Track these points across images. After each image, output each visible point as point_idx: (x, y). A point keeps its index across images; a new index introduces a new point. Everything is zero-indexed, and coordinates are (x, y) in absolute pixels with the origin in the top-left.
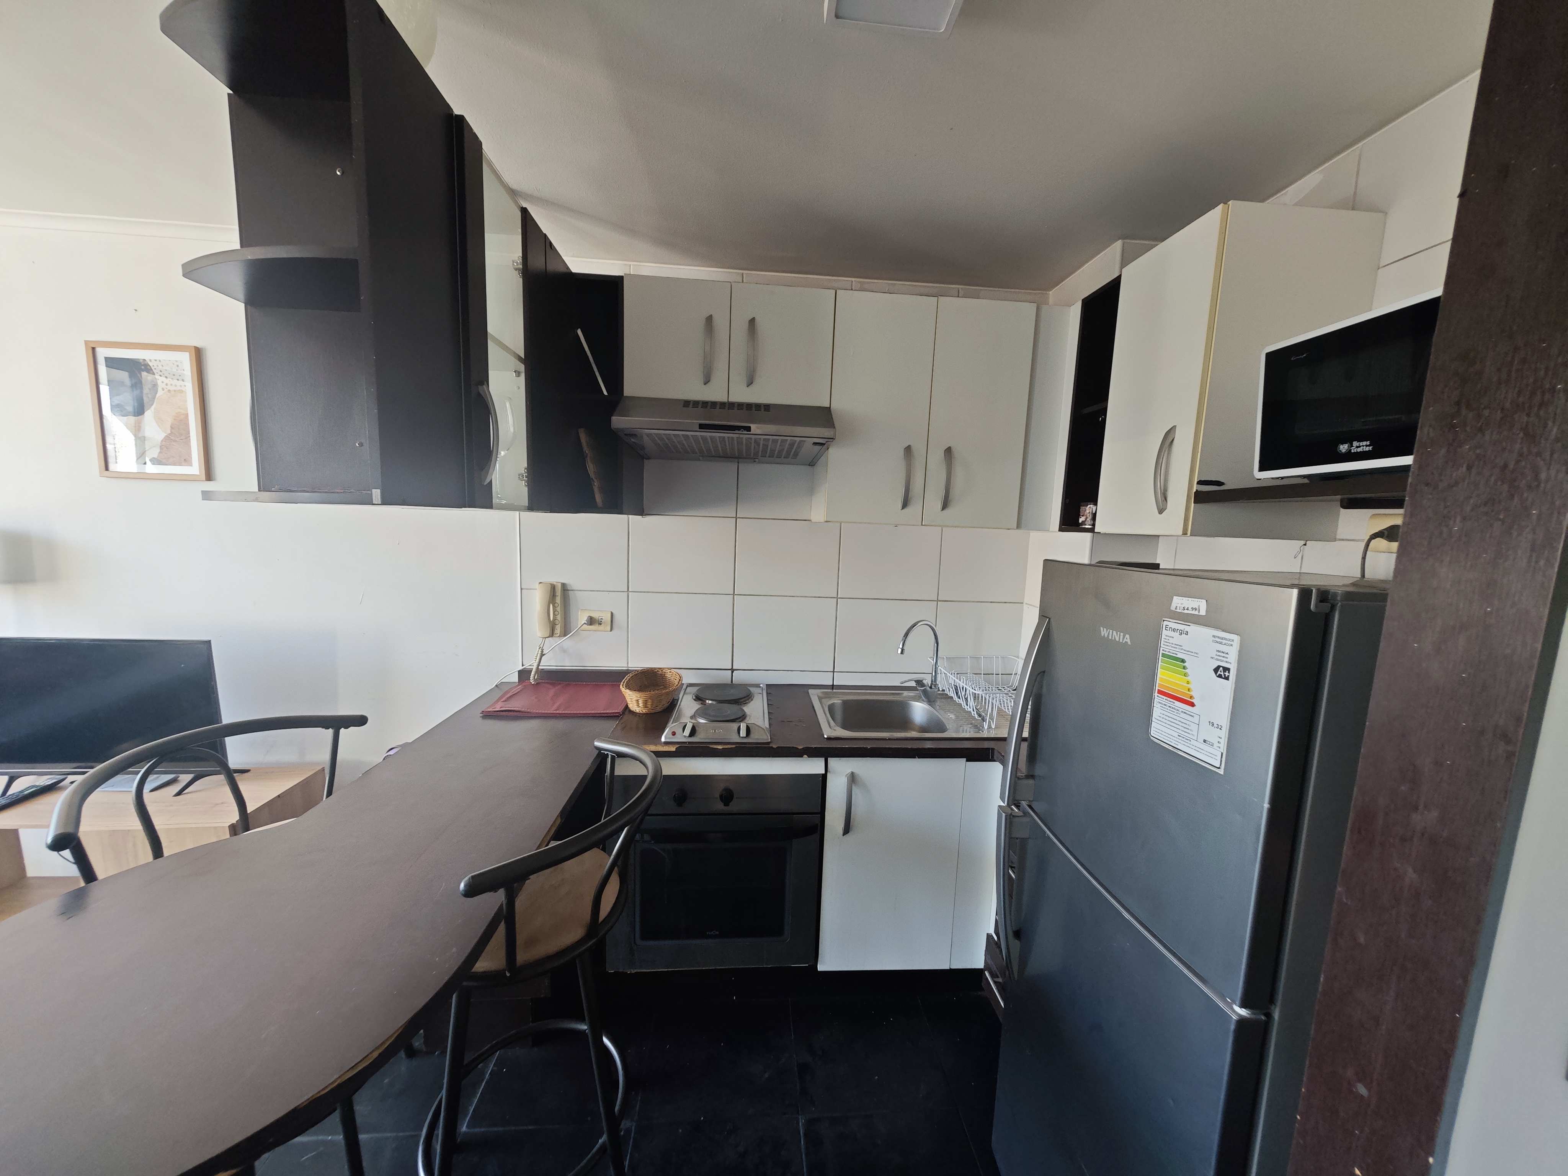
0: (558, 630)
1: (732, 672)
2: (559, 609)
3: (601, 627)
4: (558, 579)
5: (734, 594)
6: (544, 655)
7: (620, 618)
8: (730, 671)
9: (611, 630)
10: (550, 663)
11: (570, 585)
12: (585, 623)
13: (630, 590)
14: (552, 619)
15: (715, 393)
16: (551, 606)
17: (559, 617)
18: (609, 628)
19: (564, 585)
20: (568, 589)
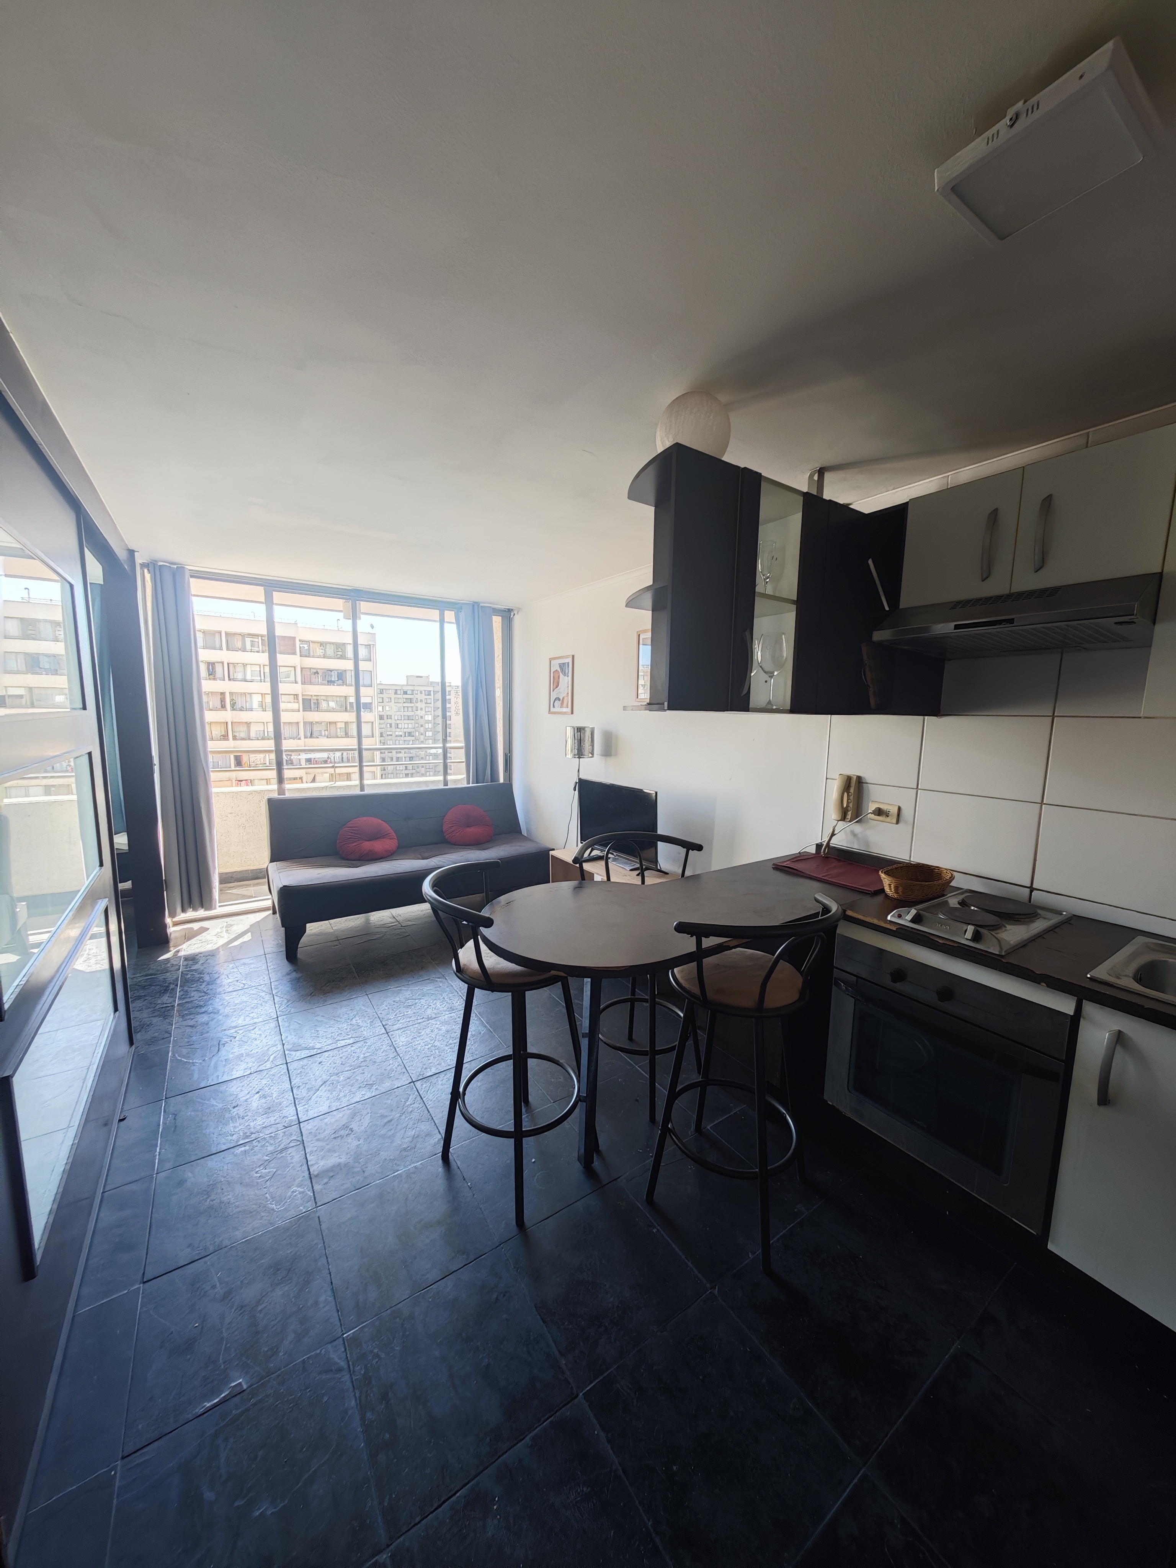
0: (849, 817)
1: (1031, 892)
2: (851, 798)
3: (888, 819)
4: (854, 772)
5: (1042, 803)
6: (835, 835)
7: (907, 812)
8: (1028, 890)
9: (897, 822)
10: (840, 841)
11: (865, 778)
12: (871, 813)
13: (919, 788)
14: (845, 806)
15: (996, 587)
16: (846, 794)
17: (851, 805)
18: (895, 821)
19: (859, 779)
20: (863, 781)
